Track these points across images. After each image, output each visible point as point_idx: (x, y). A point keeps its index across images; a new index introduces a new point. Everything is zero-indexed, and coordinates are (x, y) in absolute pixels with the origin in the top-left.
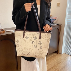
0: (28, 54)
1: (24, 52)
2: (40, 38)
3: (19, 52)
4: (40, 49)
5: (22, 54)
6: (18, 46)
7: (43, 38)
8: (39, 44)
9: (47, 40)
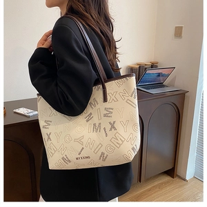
0: (79, 156)
1: (66, 153)
2: (105, 100)
3: (53, 154)
4: (111, 130)
5: (63, 158)
6: (49, 138)
7: (113, 97)
8: (105, 116)
9: (126, 98)
